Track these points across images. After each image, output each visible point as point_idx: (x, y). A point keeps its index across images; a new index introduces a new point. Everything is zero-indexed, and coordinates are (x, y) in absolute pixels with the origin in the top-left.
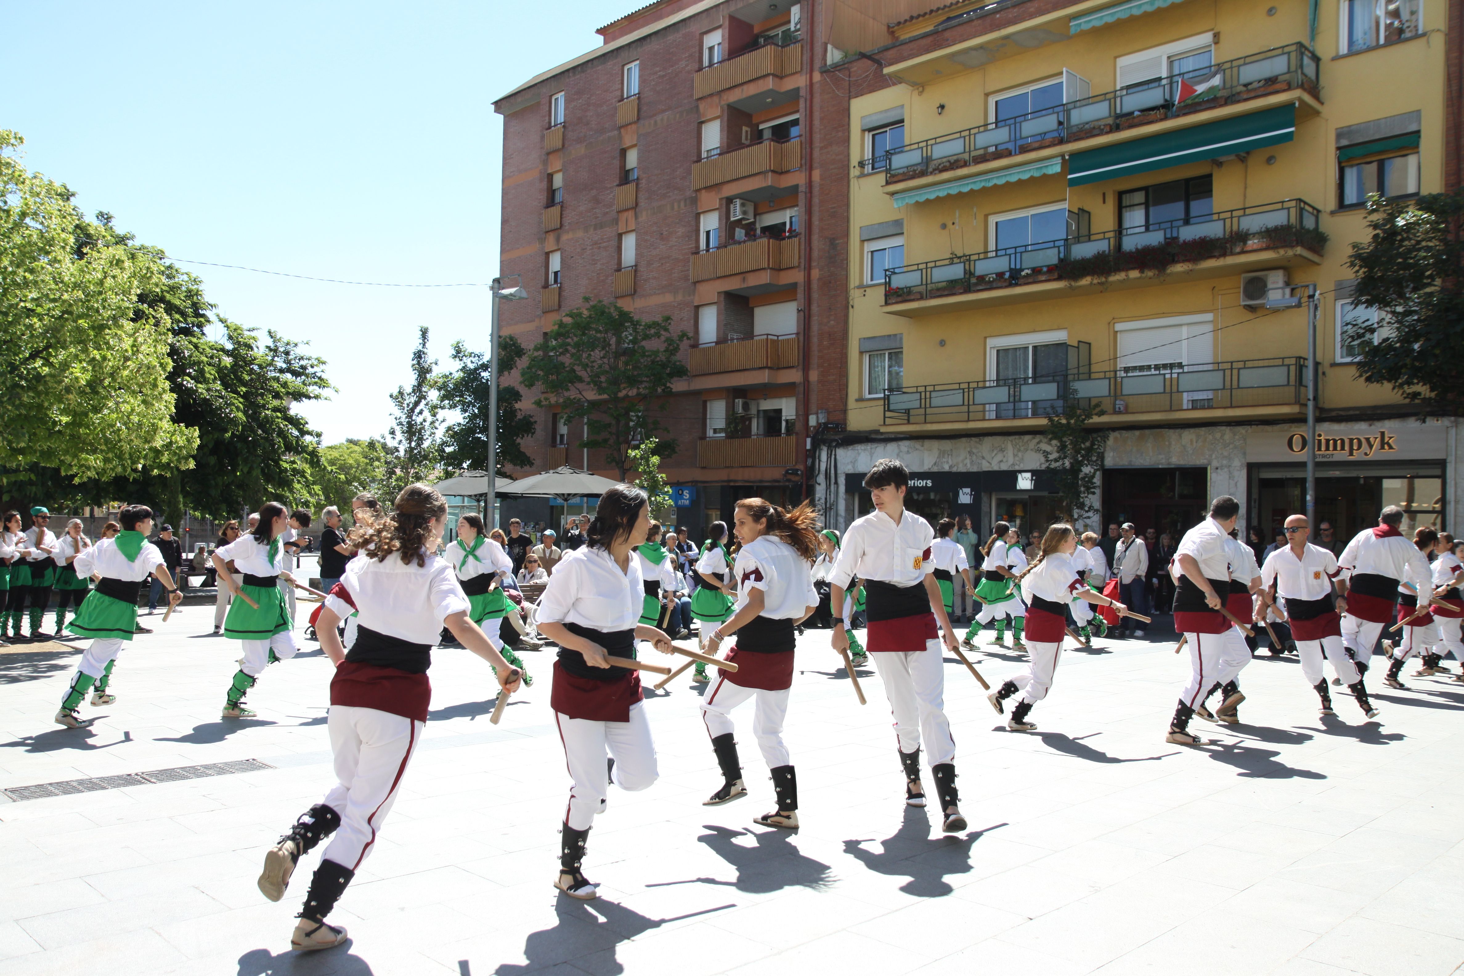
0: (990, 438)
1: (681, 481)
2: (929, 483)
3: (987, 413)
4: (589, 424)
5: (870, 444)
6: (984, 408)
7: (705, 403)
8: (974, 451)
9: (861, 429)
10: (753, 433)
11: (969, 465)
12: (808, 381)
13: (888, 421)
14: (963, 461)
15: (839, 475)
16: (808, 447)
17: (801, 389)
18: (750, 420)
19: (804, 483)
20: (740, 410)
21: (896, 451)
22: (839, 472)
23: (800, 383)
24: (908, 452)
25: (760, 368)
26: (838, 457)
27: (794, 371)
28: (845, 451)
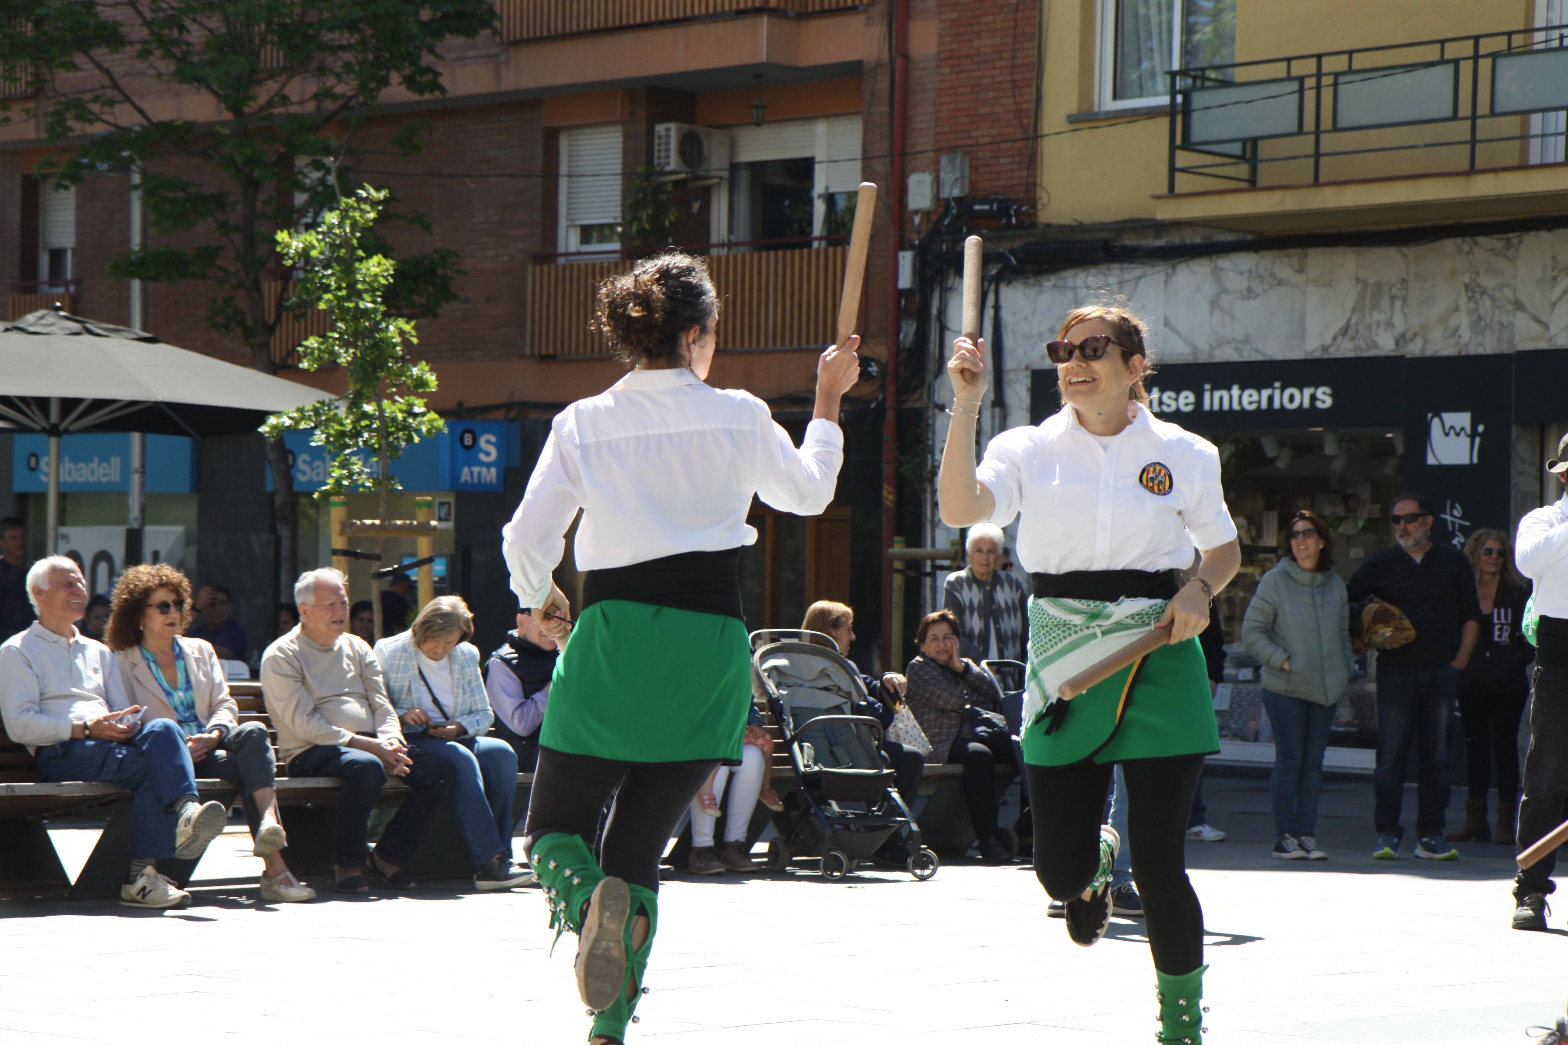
0: (1544, 234)
1: (469, 403)
2: (1325, 398)
3: (1535, 144)
4: (150, 193)
5: (1115, 268)
6: (1526, 125)
7: (551, 137)
8: (1487, 282)
9: (1087, 218)
10: (714, 239)
11: (1465, 334)
12: (906, 58)
13: (1183, 182)
14: (1444, 319)
15: (1009, 377)
16: (905, 281)
17: (884, 84)
18: (705, 195)
19: (889, 404)
20: (674, 163)
21: (1209, 289)
22: (1010, 363)
23: (879, 65)
24: (1250, 293)
25: (741, 13)
26: (1005, 315)
27: (856, 22)
28: (1032, 292)
